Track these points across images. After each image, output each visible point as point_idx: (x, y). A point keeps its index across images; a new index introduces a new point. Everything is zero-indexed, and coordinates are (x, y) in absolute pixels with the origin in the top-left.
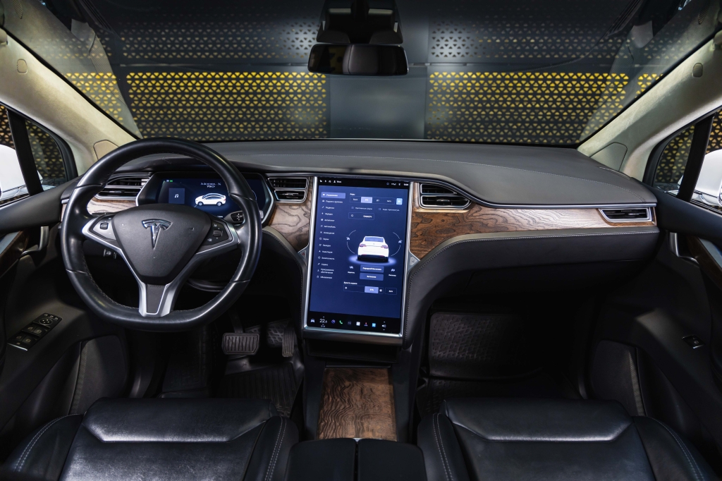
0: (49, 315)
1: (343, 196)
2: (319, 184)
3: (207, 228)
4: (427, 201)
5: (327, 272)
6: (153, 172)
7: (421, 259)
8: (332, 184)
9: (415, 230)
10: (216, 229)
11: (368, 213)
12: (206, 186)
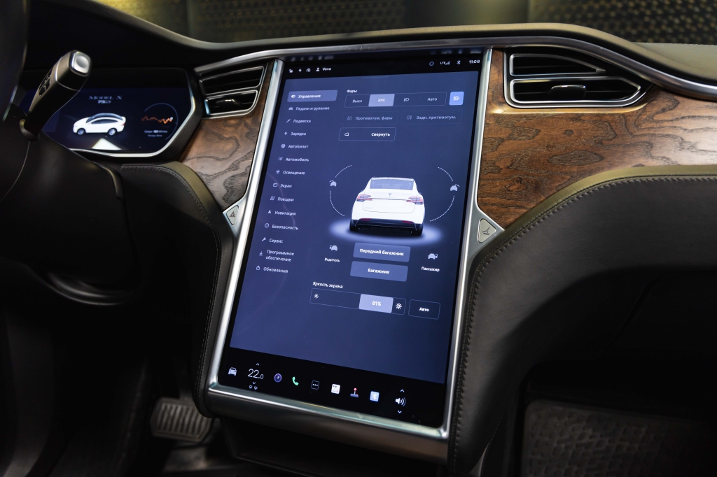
1: (332, 95)
2: (284, 77)
4: (523, 92)
5: (280, 257)
7: (506, 227)
8: (314, 75)
9: (492, 156)
11: (381, 127)
12: (97, 101)
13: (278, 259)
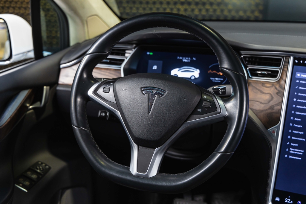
0: (42, 163)
2: (294, 64)
3: (197, 99)
6: (137, 45)
10: (206, 100)
12: (182, 60)
13: (296, 153)
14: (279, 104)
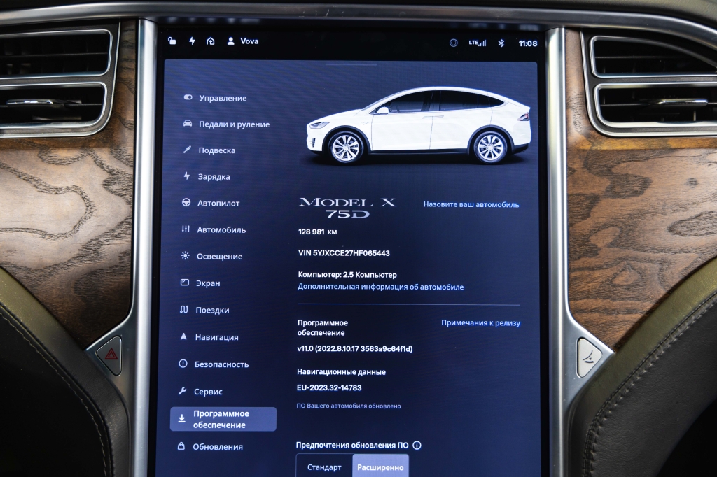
2: (162, 53)
5: (221, 424)
7: (617, 347)
13: (218, 426)
14: (119, 231)
